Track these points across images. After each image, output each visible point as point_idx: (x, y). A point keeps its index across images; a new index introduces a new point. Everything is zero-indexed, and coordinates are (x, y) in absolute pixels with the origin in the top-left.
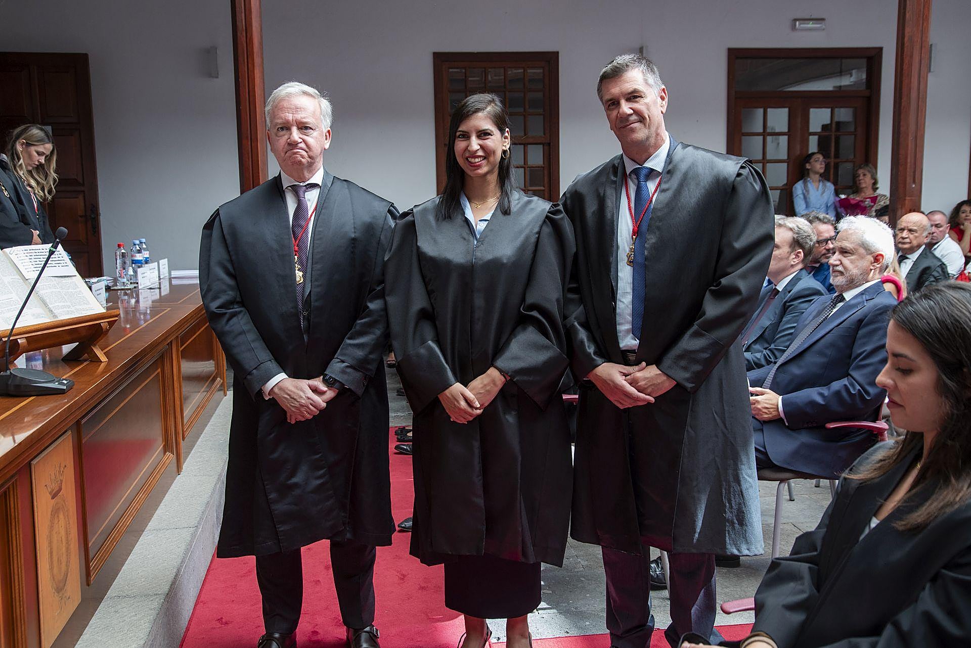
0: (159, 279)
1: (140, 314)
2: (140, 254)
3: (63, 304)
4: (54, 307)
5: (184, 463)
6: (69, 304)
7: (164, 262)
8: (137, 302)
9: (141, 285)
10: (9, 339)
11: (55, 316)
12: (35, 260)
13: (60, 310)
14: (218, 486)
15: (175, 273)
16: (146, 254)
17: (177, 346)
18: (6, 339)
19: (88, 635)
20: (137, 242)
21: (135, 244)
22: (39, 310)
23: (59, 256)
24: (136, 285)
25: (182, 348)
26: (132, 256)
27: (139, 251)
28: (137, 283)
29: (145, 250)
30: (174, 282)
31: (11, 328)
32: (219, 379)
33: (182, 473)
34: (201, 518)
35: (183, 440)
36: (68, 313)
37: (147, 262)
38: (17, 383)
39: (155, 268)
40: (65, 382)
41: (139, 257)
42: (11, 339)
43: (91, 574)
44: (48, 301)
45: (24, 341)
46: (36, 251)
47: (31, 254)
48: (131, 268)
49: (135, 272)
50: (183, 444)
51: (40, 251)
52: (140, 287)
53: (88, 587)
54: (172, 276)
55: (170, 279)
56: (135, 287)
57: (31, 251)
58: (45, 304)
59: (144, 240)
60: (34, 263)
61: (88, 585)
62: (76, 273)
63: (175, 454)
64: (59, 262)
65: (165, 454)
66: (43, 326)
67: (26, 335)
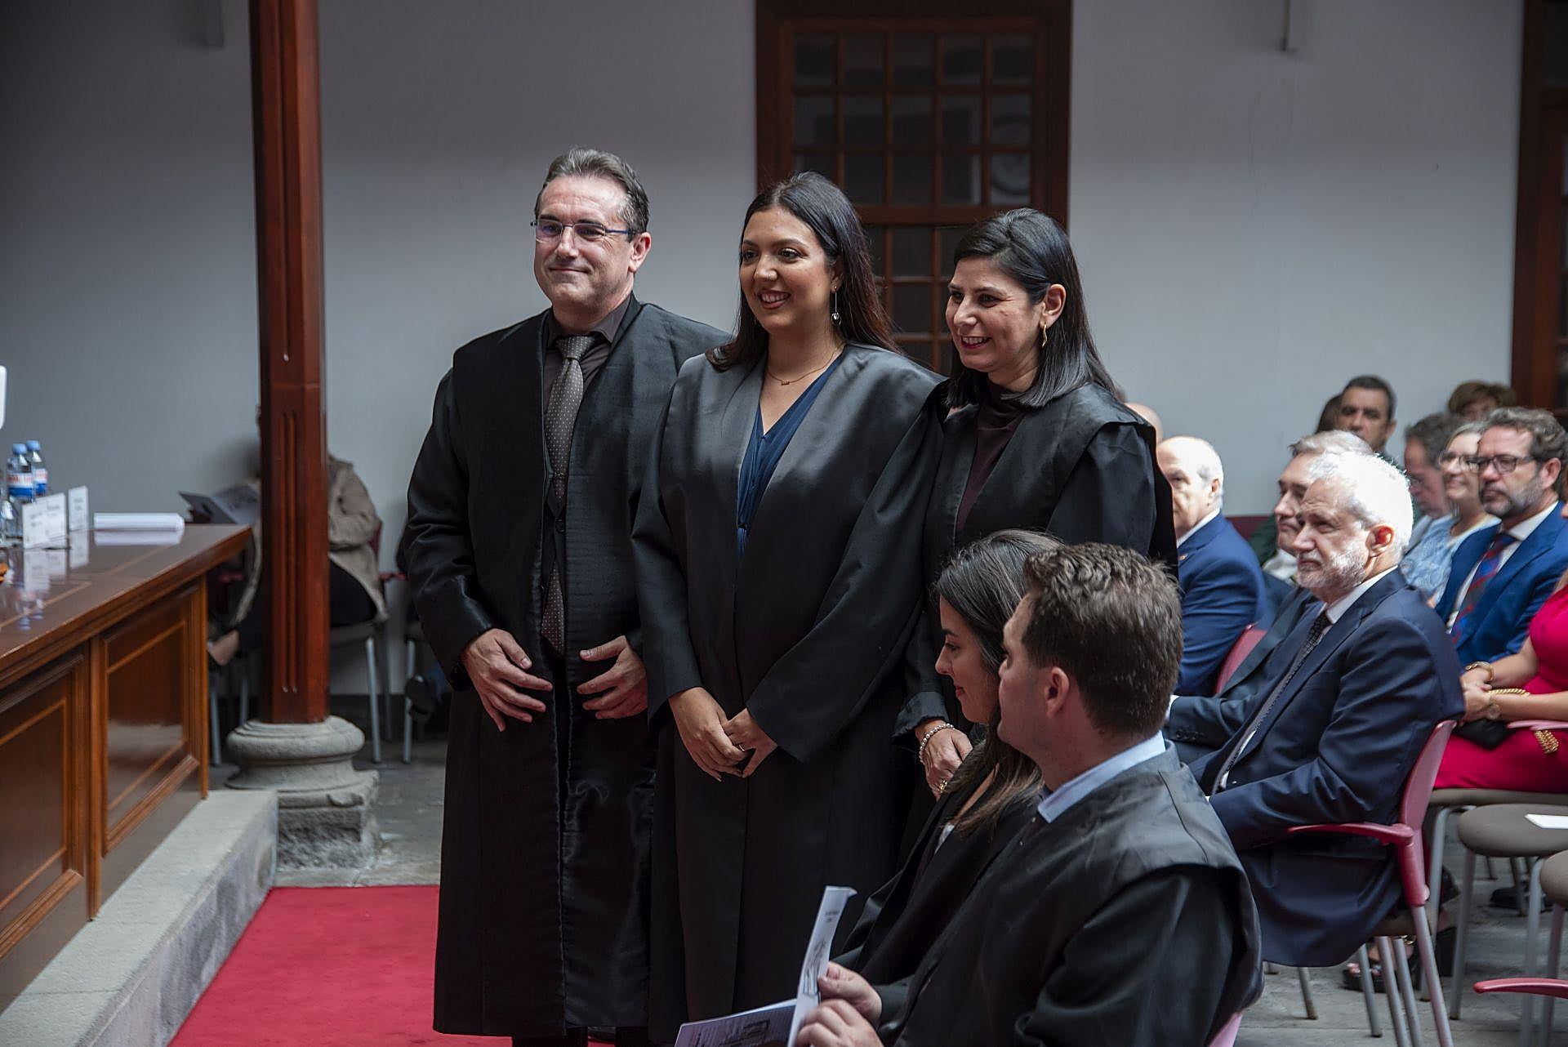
0: (68, 530)
1: (23, 604)
2: (27, 476)
5: (103, 903)
7: (80, 494)
8: (19, 578)
9: (28, 540)
14: (168, 943)
15: (102, 520)
16: (40, 476)
17: (102, 663)
20: (22, 448)
21: (16, 454)
24: (17, 541)
25: (113, 668)
26: (10, 479)
27: (26, 469)
28: (21, 538)
29: (38, 466)
30: (101, 539)
32: (190, 758)
33: (96, 919)
34: (129, 982)
35: (103, 856)
37: (41, 491)
39: (57, 507)
41: (24, 481)
48: (7, 503)
49: (17, 513)
50: (102, 864)
52: (26, 545)
54: (97, 526)
55: (92, 533)
56: (15, 546)
59: (35, 445)
63: (85, 873)
65: (65, 869)
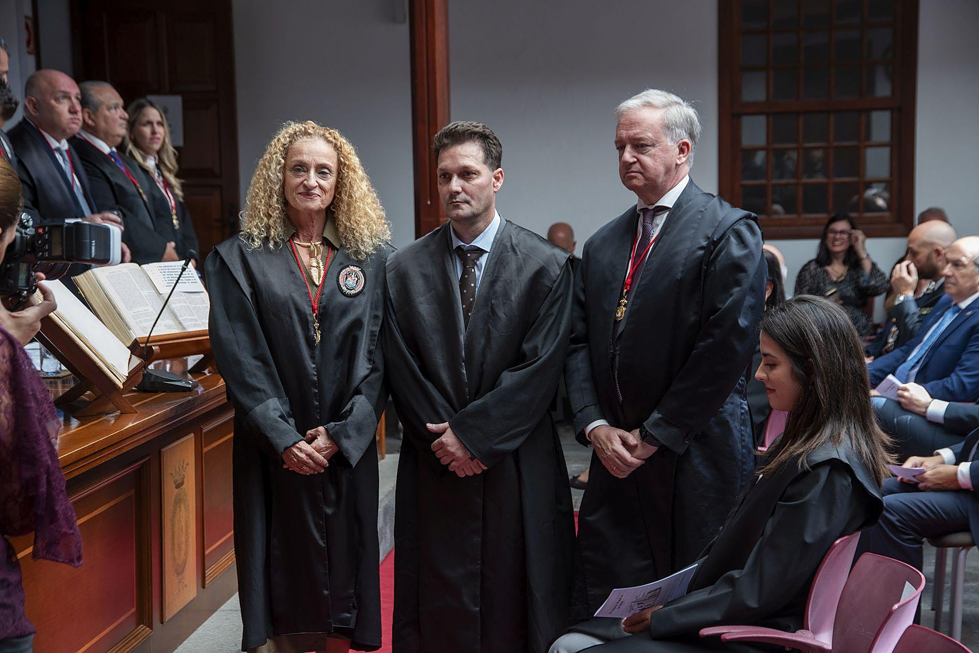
3: (191, 317)
4: (182, 320)
6: (196, 318)
10: (146, 345)
11: (185, 329)
12: (168, 276)
13: (190, 323)
18: (144, 345)
19: (201, 631)
22: (170, 322)
23: (189, 272)
31: (148, 336)
36: (195, 325)
38: (152, 379)
40: (191, 382)
42: (148, 345)
43: (207, 579)
44: (178, 314)
45: (157, 348)
46: (169, 268)
47: (164, 271)
51: (172, 268)
53: (202, 589)
57: (165, 268)
58: (175, 316)
60: (167, 279)
61: (204, 587)
62: (204, 290)
64: (188, 278)
66: (174, 336)
67: (159, 343)
